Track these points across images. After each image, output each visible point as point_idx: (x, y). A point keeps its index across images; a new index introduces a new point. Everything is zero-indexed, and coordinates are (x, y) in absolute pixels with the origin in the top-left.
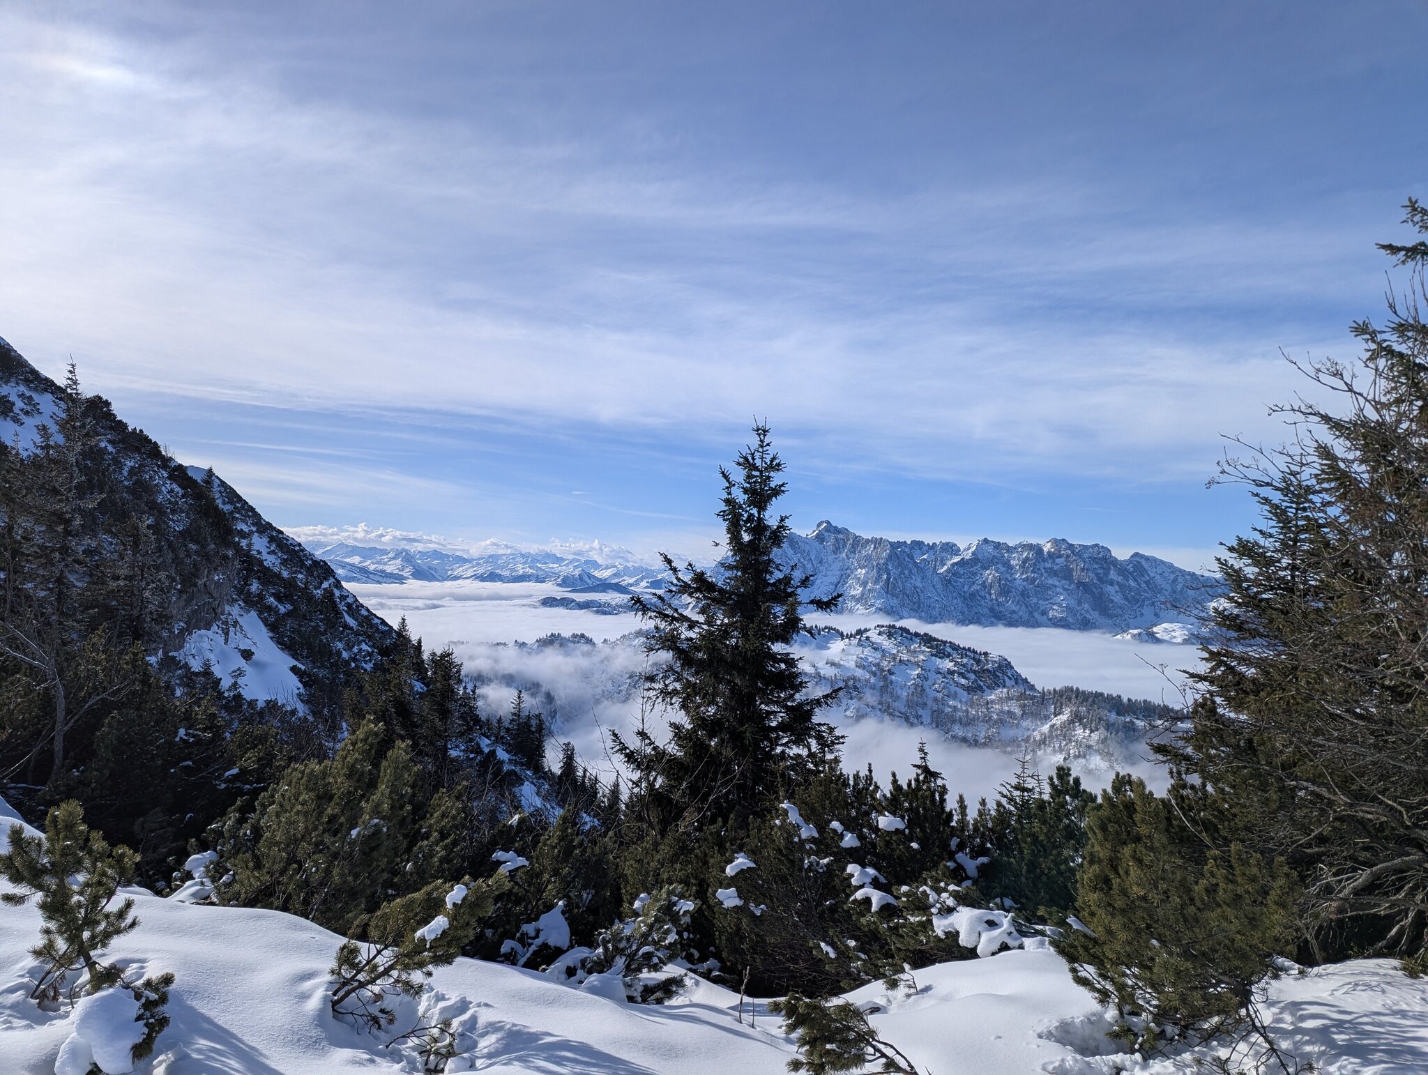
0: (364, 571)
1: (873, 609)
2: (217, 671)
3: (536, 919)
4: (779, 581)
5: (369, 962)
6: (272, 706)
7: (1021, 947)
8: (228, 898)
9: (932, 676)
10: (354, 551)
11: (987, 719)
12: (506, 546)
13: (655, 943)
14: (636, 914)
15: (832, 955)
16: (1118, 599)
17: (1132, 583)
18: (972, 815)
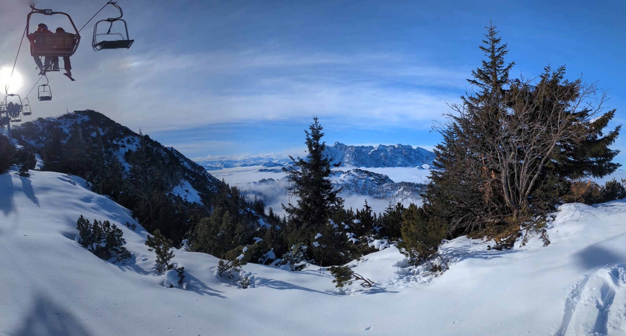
0: (212, 167)
1: (352, 165)
2: (181, 196)
3: (267, 253)
4: (324, 160)
5: (226, 264)
6: (195, 203)
7: (389, 247)
8: (192, 250)
9: (368, 181)
10: (209, 162)
11: (383, 192)
12: (248, 157)
13: (297, 257)
14: (292, 250)
15: (344, 255)
16: (414, 159)
17: (417, 154)
18: (378, 217)
